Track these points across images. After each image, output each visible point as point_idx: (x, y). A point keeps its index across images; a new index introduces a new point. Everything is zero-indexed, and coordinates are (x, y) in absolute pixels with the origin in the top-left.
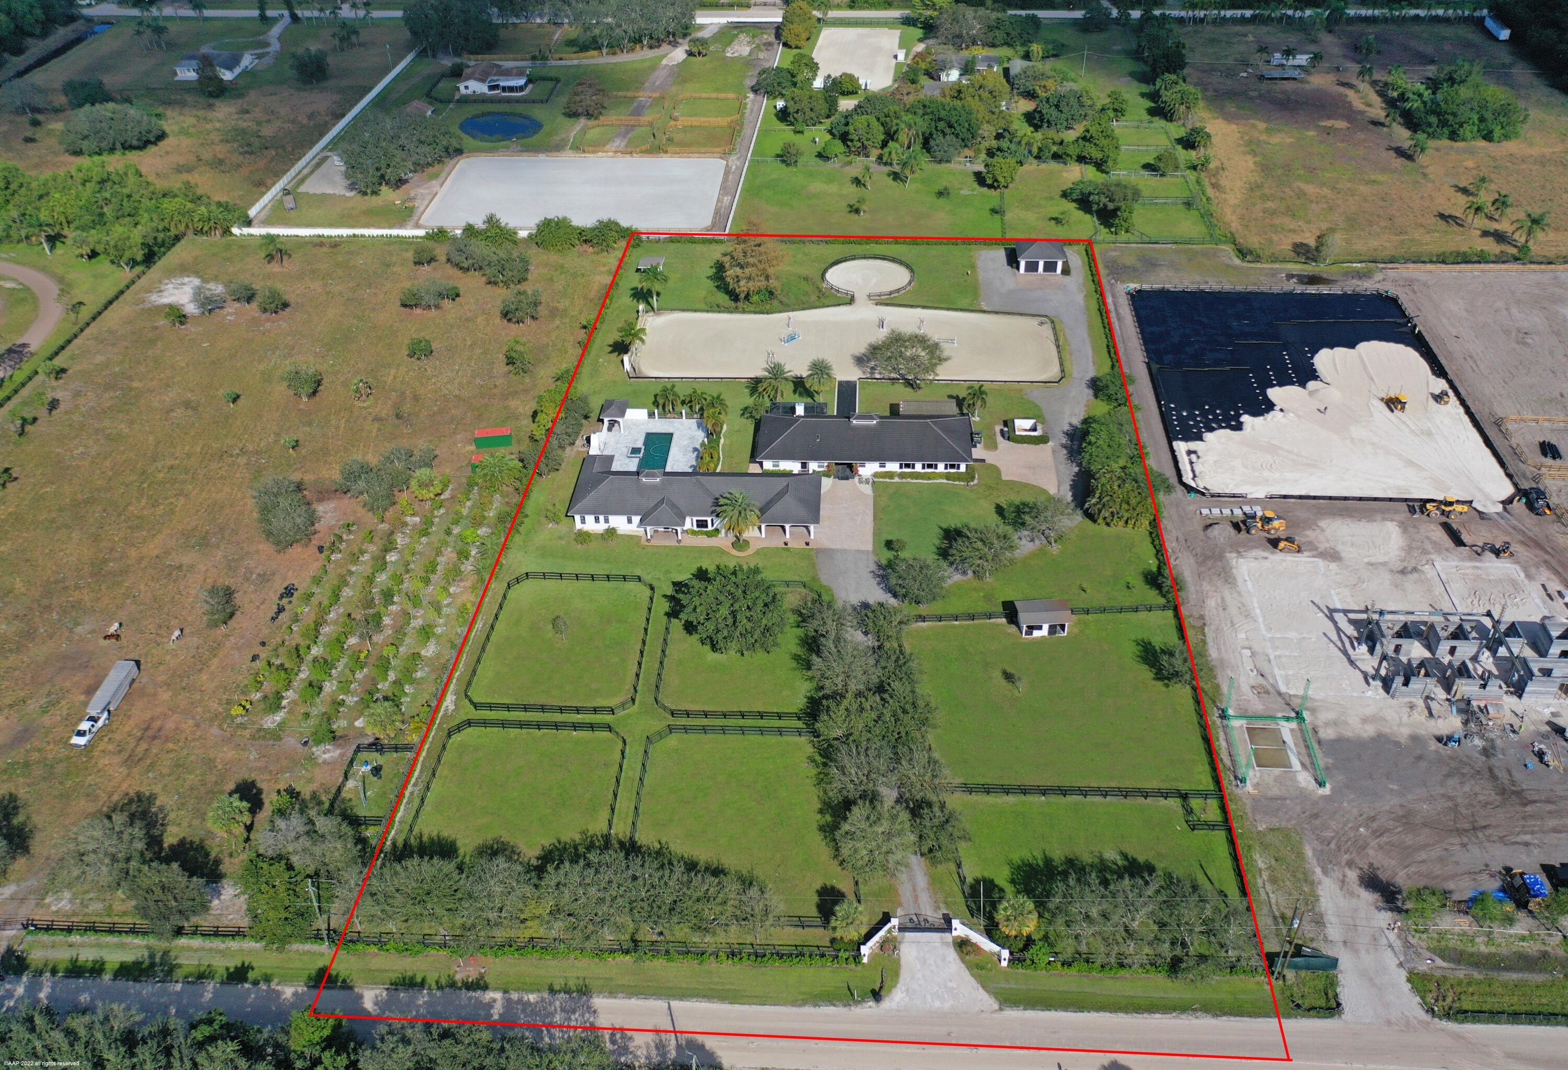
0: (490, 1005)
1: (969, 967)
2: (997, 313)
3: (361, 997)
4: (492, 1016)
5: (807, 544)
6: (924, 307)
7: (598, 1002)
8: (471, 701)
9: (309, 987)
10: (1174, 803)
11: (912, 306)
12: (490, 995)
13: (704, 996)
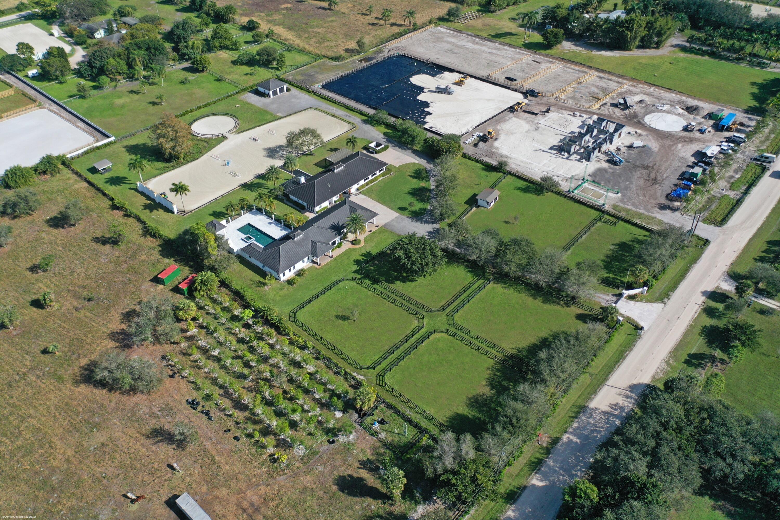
0: (570, 441)
1: (641, 301)
2: (290, 115)
3: (534, 485)
4: (577, 442)
5: (377, 226)
6: (259, 126)
7: (592, 405)
8: (368, 368)
9: (514, 503)
10: (599, 224)
11: (254, 128)
12: (565, 437)
13: (609, 373)
